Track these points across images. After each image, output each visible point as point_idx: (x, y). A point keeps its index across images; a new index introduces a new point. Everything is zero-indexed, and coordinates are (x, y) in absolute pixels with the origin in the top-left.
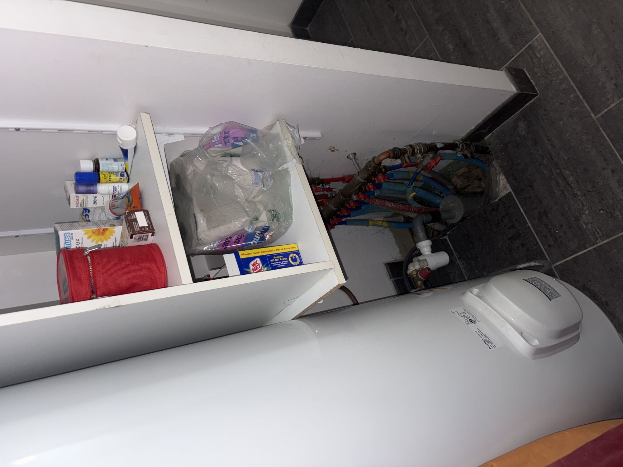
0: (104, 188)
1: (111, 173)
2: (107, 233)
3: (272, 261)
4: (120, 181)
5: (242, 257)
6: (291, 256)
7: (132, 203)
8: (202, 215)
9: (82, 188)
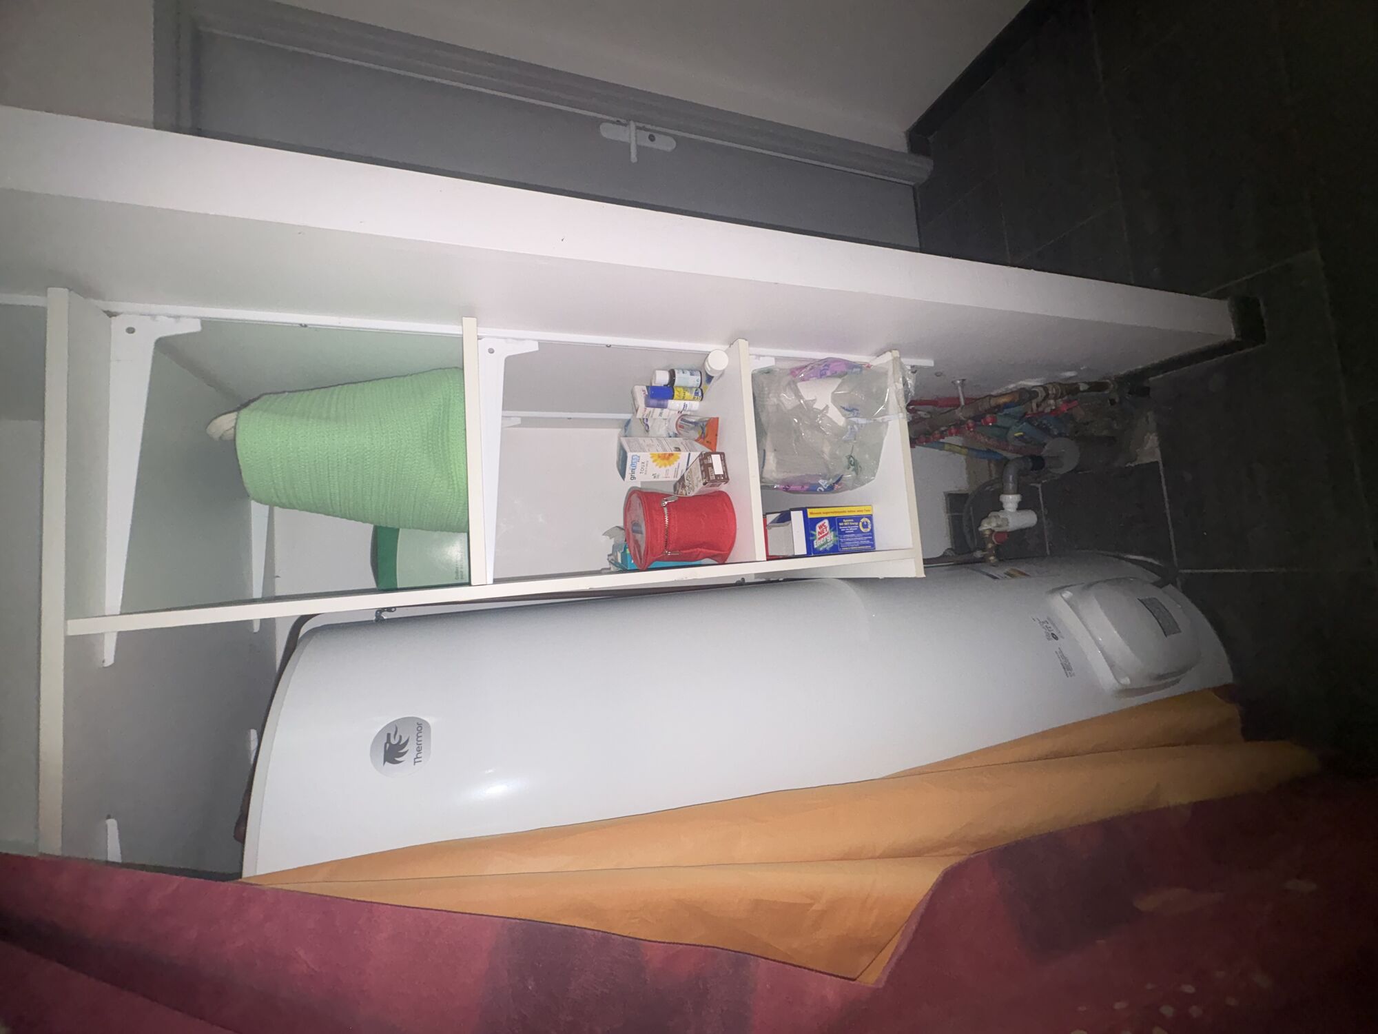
0: (675, 405)
1: (685, 388)
2: (671, 459)
3: (841, 524)
4: (694, 399)
5: (810, 516)
6: (862, 520)
7: (707, 435)
8: (773, 454)
9: (654, 402)
